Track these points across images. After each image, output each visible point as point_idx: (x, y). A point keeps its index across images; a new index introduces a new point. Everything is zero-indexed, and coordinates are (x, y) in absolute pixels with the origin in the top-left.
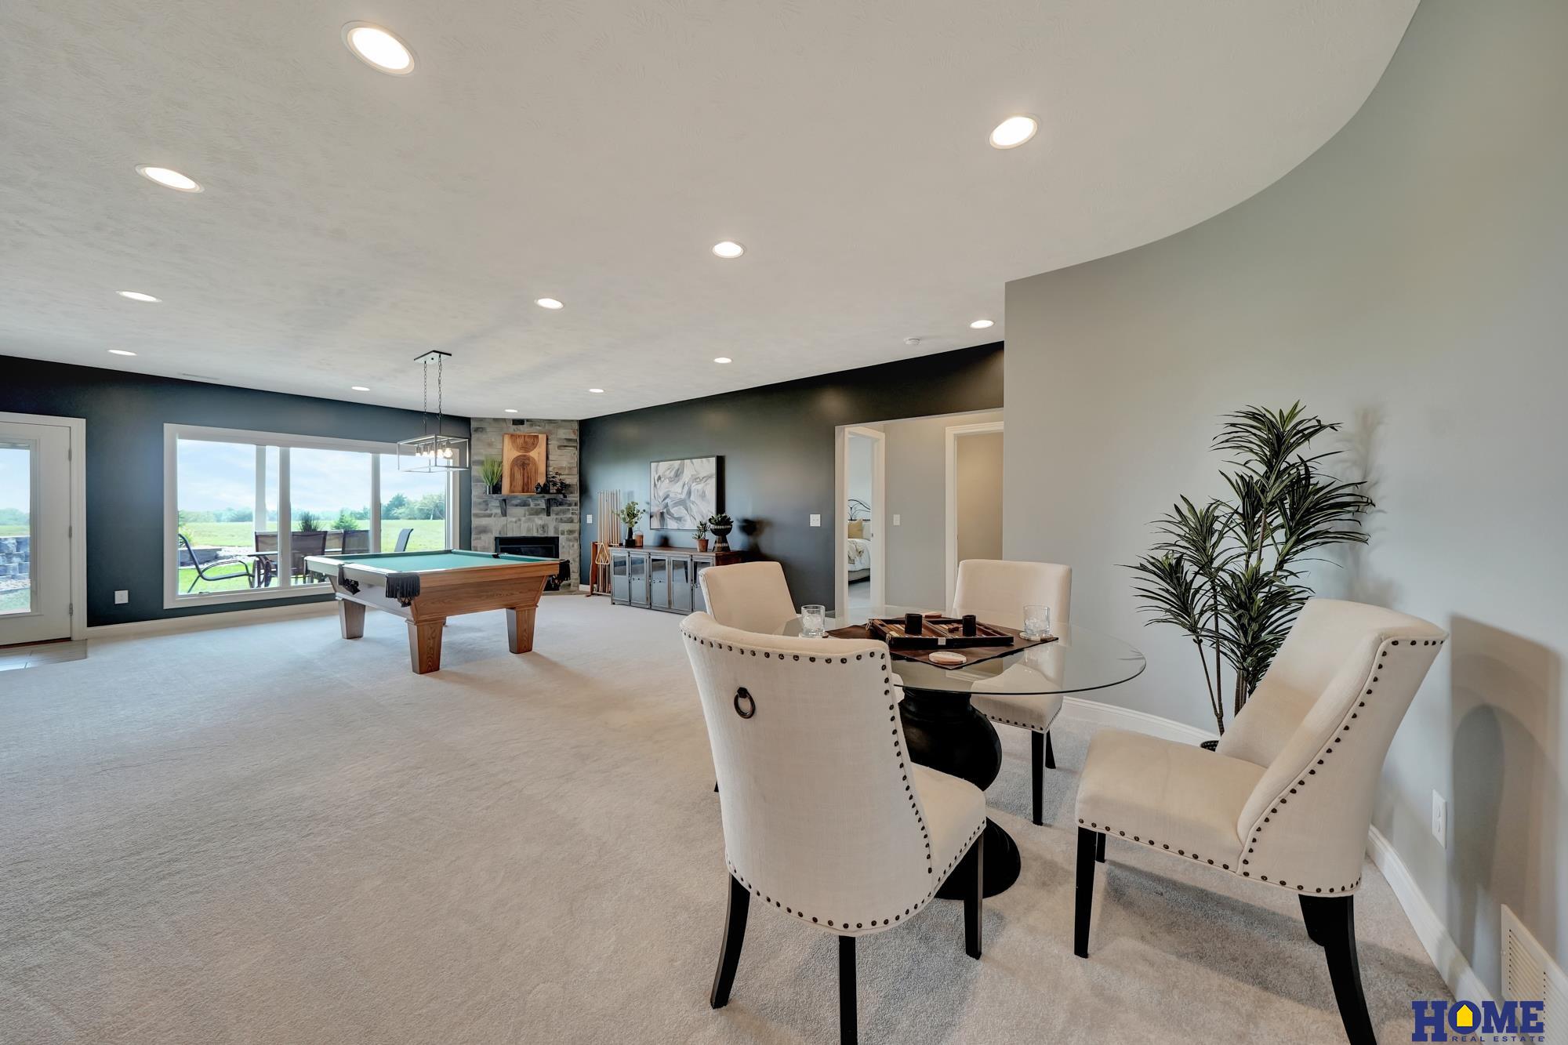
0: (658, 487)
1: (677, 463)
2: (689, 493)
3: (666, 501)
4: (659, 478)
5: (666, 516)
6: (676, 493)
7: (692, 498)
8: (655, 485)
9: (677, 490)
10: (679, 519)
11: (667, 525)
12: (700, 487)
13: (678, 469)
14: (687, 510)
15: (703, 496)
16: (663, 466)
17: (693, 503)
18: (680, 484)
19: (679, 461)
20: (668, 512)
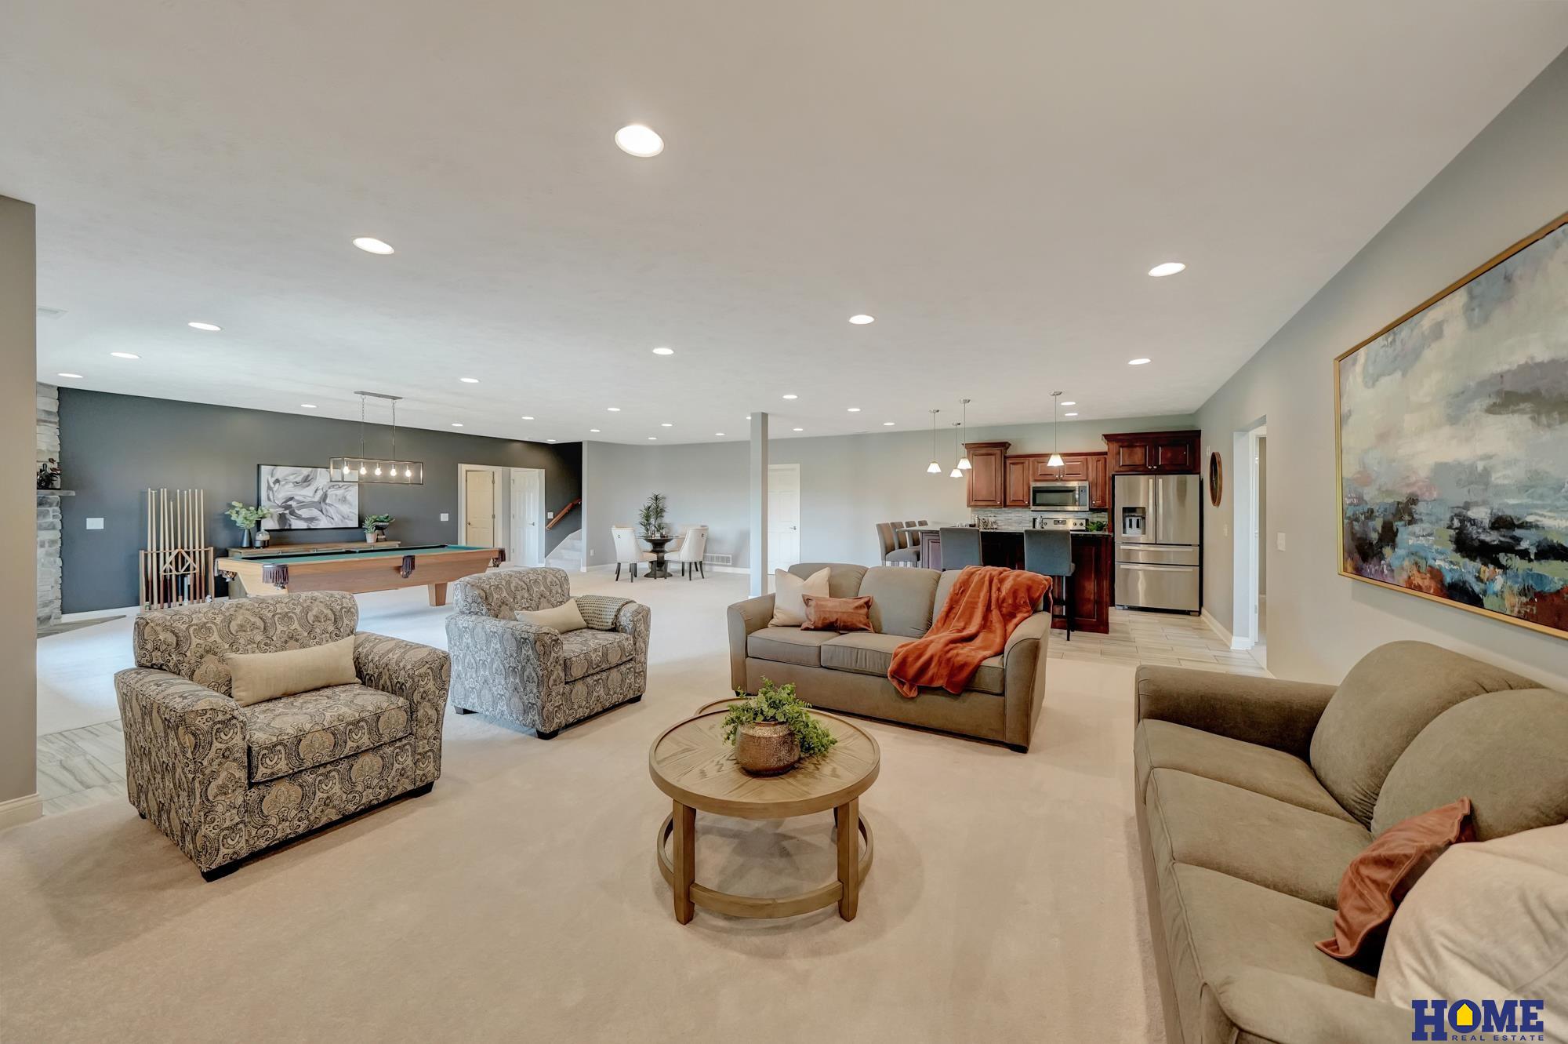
0: (275, 489)
1: (306, 471)
2: (324, 497)
3: (289, 503)
4: (277, 481)
5: (288, 516)
6: (305, 496)
7: (327, 501)
8: (269, 488)
9: (306, 494)
10: (311, 519)
11: (290, 525)
12: (340, 492)
13: (308, 476)
14: (321, 511)
15: (344, 500)
16: (282, 472)
17: (330, 505)
18: (313, 488)
19: (310, 469)
20: (292, 513)
